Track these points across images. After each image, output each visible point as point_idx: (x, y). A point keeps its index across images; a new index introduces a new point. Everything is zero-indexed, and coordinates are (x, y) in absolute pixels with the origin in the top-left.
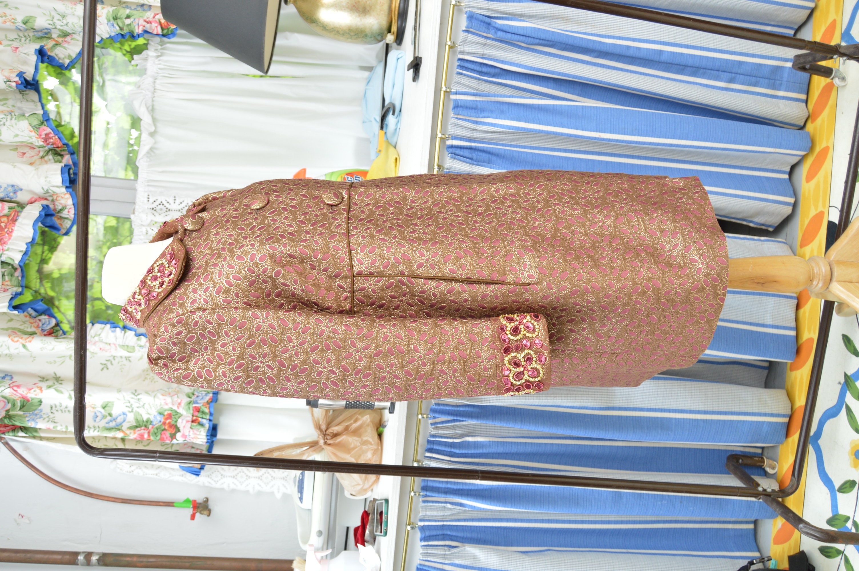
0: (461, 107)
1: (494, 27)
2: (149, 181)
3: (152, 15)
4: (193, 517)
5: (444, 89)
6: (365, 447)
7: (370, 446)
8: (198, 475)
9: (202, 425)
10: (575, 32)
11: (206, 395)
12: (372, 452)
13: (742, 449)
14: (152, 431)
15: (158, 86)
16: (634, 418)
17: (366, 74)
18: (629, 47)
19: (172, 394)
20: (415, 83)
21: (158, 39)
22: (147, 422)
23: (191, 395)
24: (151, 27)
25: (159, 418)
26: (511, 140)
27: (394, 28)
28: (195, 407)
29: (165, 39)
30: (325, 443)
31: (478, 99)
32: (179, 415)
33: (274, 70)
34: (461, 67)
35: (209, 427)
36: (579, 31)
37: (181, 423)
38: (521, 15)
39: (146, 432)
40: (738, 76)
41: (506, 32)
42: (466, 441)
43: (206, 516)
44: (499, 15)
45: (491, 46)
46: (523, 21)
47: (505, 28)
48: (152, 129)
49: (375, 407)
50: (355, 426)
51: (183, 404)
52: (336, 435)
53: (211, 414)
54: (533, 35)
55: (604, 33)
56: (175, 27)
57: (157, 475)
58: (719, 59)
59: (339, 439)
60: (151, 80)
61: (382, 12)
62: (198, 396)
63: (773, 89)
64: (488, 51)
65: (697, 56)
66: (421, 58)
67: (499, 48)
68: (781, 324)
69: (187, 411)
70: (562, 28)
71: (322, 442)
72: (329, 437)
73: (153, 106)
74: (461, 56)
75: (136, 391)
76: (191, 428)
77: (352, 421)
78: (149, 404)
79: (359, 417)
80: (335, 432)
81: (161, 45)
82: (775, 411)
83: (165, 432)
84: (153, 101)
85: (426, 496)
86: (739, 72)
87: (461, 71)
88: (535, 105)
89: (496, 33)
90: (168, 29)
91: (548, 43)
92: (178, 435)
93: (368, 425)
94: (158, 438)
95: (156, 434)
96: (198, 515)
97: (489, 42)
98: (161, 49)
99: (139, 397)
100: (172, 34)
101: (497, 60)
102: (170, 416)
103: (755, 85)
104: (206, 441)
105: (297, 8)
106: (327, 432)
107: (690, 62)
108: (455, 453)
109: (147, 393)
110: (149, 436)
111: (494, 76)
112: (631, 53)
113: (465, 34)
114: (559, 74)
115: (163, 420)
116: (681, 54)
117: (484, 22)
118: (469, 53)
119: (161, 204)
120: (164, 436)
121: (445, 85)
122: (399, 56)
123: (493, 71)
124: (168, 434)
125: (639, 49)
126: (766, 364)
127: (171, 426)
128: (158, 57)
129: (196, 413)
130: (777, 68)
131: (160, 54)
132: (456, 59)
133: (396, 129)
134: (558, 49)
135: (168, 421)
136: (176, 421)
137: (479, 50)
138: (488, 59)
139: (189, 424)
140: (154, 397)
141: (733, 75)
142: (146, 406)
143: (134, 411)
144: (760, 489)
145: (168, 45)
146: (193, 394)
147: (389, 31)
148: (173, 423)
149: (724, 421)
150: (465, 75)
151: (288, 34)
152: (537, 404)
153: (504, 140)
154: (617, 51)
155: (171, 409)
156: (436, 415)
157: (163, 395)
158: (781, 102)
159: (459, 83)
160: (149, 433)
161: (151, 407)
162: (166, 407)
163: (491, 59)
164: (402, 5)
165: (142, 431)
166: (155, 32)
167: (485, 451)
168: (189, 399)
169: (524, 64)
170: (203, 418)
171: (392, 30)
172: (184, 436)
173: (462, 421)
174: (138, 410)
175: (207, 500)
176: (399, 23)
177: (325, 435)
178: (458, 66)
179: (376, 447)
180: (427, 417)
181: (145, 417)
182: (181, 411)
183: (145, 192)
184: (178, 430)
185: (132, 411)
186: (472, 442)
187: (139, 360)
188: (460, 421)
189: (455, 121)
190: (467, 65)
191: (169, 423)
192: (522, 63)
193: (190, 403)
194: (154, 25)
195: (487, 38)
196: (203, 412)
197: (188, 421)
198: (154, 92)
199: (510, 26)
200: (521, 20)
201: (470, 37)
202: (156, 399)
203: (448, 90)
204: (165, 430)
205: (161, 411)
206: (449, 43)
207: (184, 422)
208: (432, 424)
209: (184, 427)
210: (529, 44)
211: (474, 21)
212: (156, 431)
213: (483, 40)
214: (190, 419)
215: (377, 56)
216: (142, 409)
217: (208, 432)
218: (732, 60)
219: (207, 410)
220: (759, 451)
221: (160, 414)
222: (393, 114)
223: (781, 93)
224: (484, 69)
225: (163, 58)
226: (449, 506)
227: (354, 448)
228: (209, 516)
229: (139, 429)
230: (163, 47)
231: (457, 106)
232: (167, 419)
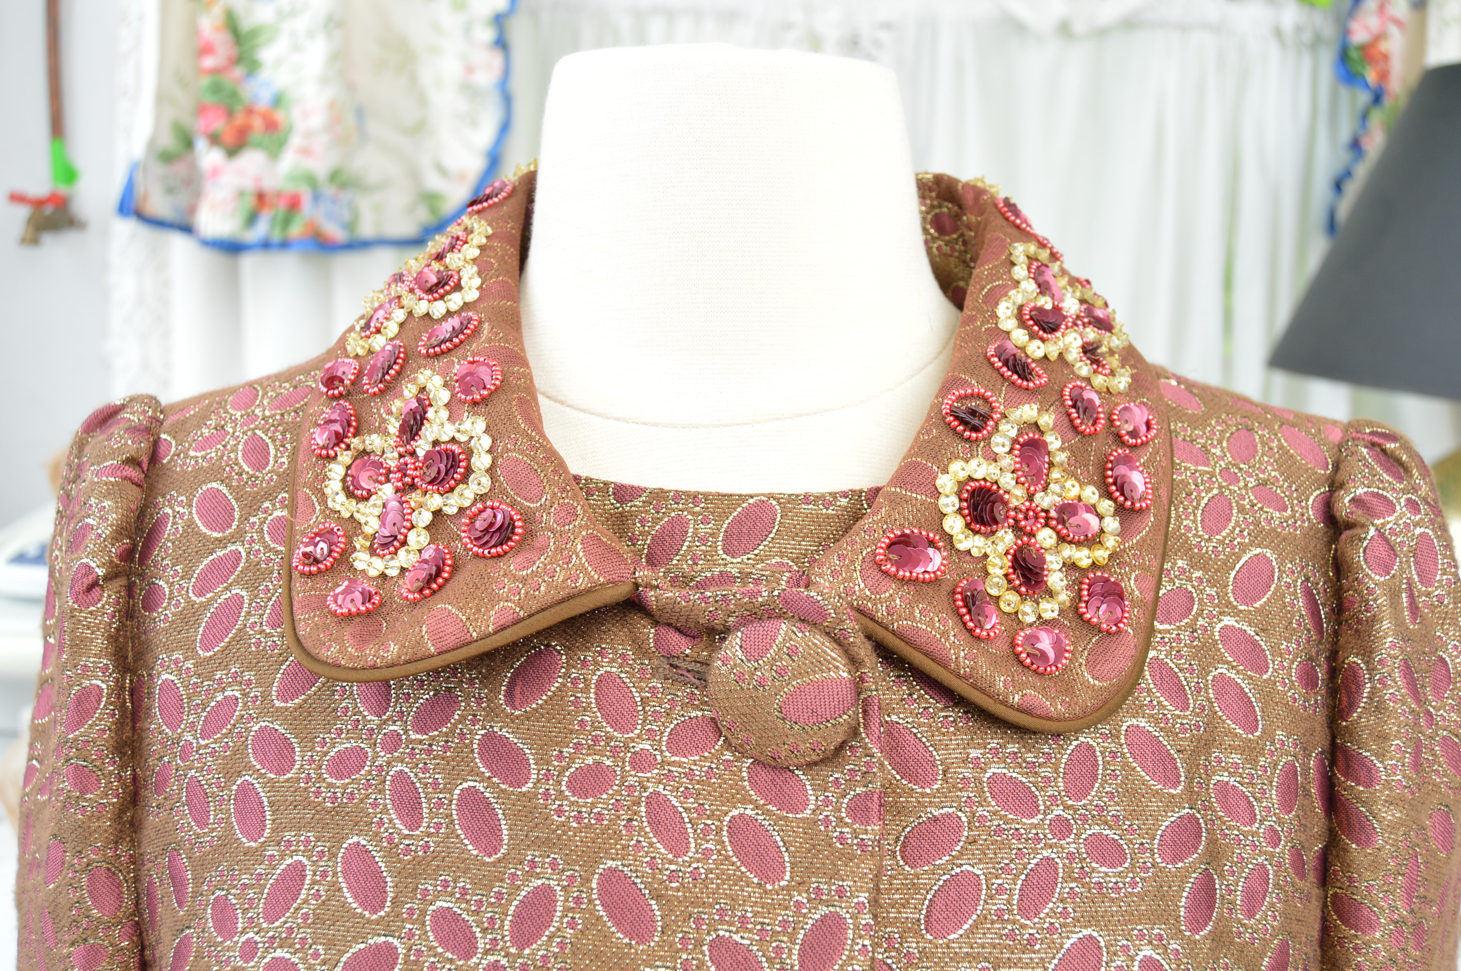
3: (1398, 16)
4: (17, 198)
8: (121, 208)
9: (252, 220)
11: (343, 221)
14: (225, 78)
19: (335, 128)
21: (1333, 33)
22: (252, 62)
23: (341, 180)
24: (1366, 14)
25: (265, 96)
28: (303, 199)
29: (1330, 55)
32: (275, 152)
35: (247, 242)
37: (252, 159)
39: (222, 63)
43: (21, 233)
48: (1079, 27)
51: (307, 161)
62: (336, 199)
69: (289, 175)
75: (338, 24)
76: (240, 191)
78: (303, 64)
81: (1312, 41)
83: (226, 115)
90: (1361, 63)
92: (219, 154)
94: (207, 98)
95: (217, 89)
96: (26, 210)
98: (1300, 42)
99: (322, 34)
100: (1348, 72)
102: (271, 125)
109: (335, 56)
110: (210, 71)
115: (258, 107)
120: (210, 114)
124: (223, 124)
127: (243, 131)
128: (1278, 33)
129: (283, 202)
131: (1286, 39)
135: (256, 121)
136: (258, 145)
139: (248, 184)
140: (324, 78)
142: (296, 55)
143: (283, 22)
146: (345, 186)
148: (253, 136)
155: (290, 129)
157: (332, 102)
160: (219, 70)
161: (294, 69)
162: (296, 115)
165: (222, 52)
166: (1352, 25)
168: (325, 178)
170: (272, 221)
174: (286, 32)
175: (79, 226)
181: (267, 55)
182: (288, 161)
184: (232, 154)
185: (280, 17)
187: (432, 23)
191: (251, 125)
193: (313, 181)
194: (1373, 22)
196: (287, 222)
197: (259, 179)
202: (317, 84)
205: (284, 100)
207: (257, 170)
209: (242, 170)
212: (226, 90)
214: (267, 186)
216: (289, 43)
217: (230, 239)
219: (296, 230)
221: (277, 98)
225: (1274, 51)
228: (21, 239)
229: (229, 40)
232: (263, 117)
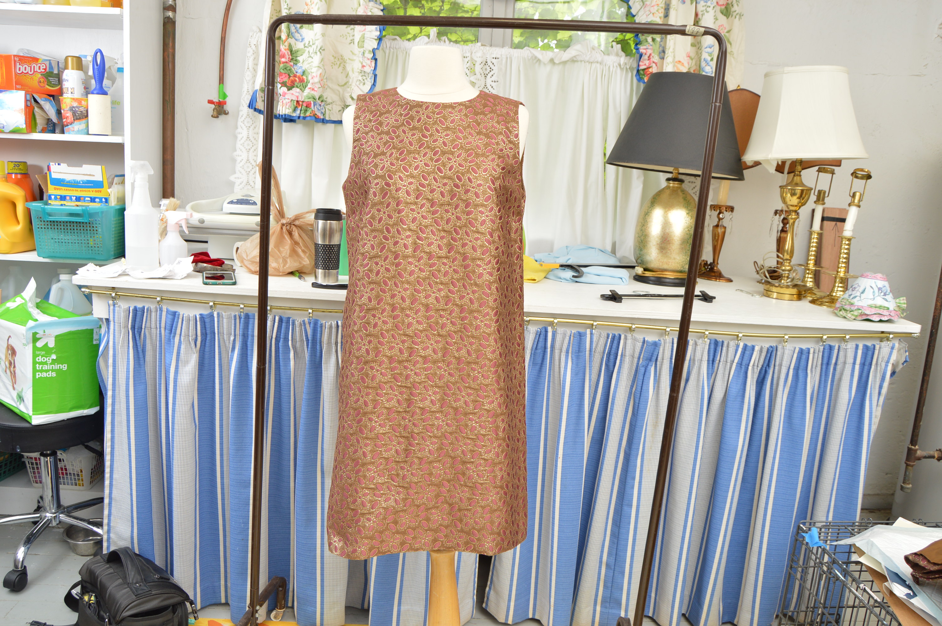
0: (580, 338)
1: (648, 364)
2: (511, 58)
3: (656, 61)
4: (210, 102)
5: (595, 323)
6: (281, 261)
7: (282, 266)
8: (249, 107)
9: (295, 110)
10: (645, 433)
11: (322, 113)
12: (277, 267)
13: (291, 589)
14: (288, 65)
15: (594, 65)
16: (315, 496)
17: (609, 248)
18: (634, 479)
19: (321, 82)
20: (600, 296)
21: (635, 65)
22: (296, 60)
23: (321, 99)
24: (645, 60)
25: (300, 71)
26: (554, 382)
27: (648, 274)
28: (311, 104)
29: (635, 72)
30: (283, 225)
31: (587, 353)
32: (303, 89)
33: (611, 168)
34: (614, 337)
35: (293, 117)
36: (647, 436)
37: (296, 91)
38: (658, 387)
39: (287, 60)
40: (612, 572)
41: (644, 374)
42: (290, 351)
43: (212, 114)
44: (658, 368)
45: (632, 362)
46: (654, 389)
47: (647, 373)
48: (557, 61)
49: (317, 270)
50: (299, 251)
51: (313, 92)
52: (290, 233)
53: (304, 118)
54: (641, 398)
55: (645, 457)
56: (646, 81)
57: (248, 68)
58: (626, 555)
59: (287, 237)
60: (600, 60)
61: (661, 264)
62: (320, 105)
63: (602, 601)
64: (627, 360)
65: (628, 536)
66: (621, 302)
67: (630, 369)
68: (402, 618)
69: (307, 96)
70: (648, 422)
71: (284, 221)
72: (288, 227)
73: (577, 61)
74: (623, 337)
75: (324, 50)
76: (292, 100)
77: (303, 248)
78: (312, 62)
79: (307, 255)
80: (293, 233)
81: (630, 68)
82: (325, 616)
83: (288, 77)
84: (581, 61)
85: (240, 318)
86: (615, 572)
87: (610, 337)
88: (584, 402)
89: (643, 366)
90: (644, 75)
91: (636, 411)
92: (284, 89)
93: (300, 263)
94: (282, 71)
95: (286, 68)
96: (213, 106)
97: (636, 360)
98: (626, 68)
99: (318, 53)
100: (640, 78)
101: (620, 367)
102: (302, 81)
103: (605, 586)
104: (281, 114)
105: (663, 189)
106: (293, 226)
107: (622, 531)
108: (279, 342)
109: (322, 60)
110: (284, 63)
111: (606, 365)
112: (629, 481)
113: (642, 340)
114: (610, 421)
115: (298, 74)
116: (629, 523)
117: (652, 356)
118: (625, 343)
119: (491, 69)
120: (284, 76)
121: (598, 324)
122: (623, 280)
123: (611, 364)
124: (286, 80)
125: (633, 488)
126: (366, 606)
127: (293, 82)
128: (620, 65)
129: (305, 105)
130: (620, 604)
131: (622, 67)
132: (620, 333)
133: (560, 278)
134: (631, 418)
135: (297, 79)
136: (297, 87)
137: (628, 352)
138: (621, 360)
139: (295, 98)
140: (319, 67)
141: (613, 567)
142: (310, 59)
143: (306, 48)
144: (258, 608)
145: (630, 74)
146: (322, 101)
147: (645, 270)
148: (296, 84)
149: (315, 574)
150: (607, 341)
151: (642, 178)
152: (325, 411)
153: (554, 376)
154: (630, 469)
155: (308, 82)
156: (312, 325)
157: (320, 74)
158: (591, 608)
159: (600, 336)
160: (286, 62)
161: (309, 64)
162: (310, 78)
163: (621, 363)
164: (668, 280)
165: (287, 57)
166: (641, 63)
167: (282, 368)
168: (317, 98)
169: (618, 391)
170: (301, 110)
171: (646, 272)
172: (284, 94)
173: (308, 348)
174: (307, 52)
175: (226, 113)
176: (652, 278)
177: (290, 224)
178: (615, 335)
179: (281, 270)
180: (310, 317)
181: (300, 59)
182: (307, 91)
183: (502, 55)
184: (289, 90)
185: (305, 47)
186: (289, 356)
187: (351, 51)
188: (308, 345)
189: (568, 335)
190: (616, 342)
191: (296, 80)
192: (618, 389)
193: (314, 99)
194: (647, 62)
195: (639, 358)
196: (306, 111)
197: (297, 97)
198: (589, 63)
199: (649, 378)
200: (654, 387)
201: (639, 345)
202: (316, 68)
203: (594, 327)
204: (290, 77)
205: (306, 73)
206: (634, 326)
207: (297, 94)
208: (304, 321)
209: (292, 94)
210: (634, 394)
211: (653, 347)
212: (288, 69)
213: (637, 355)
214: (300, 99)
215: (624, 257)
216: (308, 55)
217: (288, 115)
218: (625, 566)
219: (308, 114)
220: (290, 604)
221: (304, 72)
222: (574, 276)
223: (598, 608)
224: (612, 357)
225: (619, 70)
226: (232, 338)
227: (279, 251)
228: (212, 116)
229: (290, 53)
230: (629, 70)
231: (581, 336)
232: (299, 78)
